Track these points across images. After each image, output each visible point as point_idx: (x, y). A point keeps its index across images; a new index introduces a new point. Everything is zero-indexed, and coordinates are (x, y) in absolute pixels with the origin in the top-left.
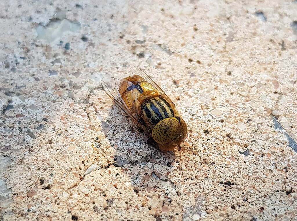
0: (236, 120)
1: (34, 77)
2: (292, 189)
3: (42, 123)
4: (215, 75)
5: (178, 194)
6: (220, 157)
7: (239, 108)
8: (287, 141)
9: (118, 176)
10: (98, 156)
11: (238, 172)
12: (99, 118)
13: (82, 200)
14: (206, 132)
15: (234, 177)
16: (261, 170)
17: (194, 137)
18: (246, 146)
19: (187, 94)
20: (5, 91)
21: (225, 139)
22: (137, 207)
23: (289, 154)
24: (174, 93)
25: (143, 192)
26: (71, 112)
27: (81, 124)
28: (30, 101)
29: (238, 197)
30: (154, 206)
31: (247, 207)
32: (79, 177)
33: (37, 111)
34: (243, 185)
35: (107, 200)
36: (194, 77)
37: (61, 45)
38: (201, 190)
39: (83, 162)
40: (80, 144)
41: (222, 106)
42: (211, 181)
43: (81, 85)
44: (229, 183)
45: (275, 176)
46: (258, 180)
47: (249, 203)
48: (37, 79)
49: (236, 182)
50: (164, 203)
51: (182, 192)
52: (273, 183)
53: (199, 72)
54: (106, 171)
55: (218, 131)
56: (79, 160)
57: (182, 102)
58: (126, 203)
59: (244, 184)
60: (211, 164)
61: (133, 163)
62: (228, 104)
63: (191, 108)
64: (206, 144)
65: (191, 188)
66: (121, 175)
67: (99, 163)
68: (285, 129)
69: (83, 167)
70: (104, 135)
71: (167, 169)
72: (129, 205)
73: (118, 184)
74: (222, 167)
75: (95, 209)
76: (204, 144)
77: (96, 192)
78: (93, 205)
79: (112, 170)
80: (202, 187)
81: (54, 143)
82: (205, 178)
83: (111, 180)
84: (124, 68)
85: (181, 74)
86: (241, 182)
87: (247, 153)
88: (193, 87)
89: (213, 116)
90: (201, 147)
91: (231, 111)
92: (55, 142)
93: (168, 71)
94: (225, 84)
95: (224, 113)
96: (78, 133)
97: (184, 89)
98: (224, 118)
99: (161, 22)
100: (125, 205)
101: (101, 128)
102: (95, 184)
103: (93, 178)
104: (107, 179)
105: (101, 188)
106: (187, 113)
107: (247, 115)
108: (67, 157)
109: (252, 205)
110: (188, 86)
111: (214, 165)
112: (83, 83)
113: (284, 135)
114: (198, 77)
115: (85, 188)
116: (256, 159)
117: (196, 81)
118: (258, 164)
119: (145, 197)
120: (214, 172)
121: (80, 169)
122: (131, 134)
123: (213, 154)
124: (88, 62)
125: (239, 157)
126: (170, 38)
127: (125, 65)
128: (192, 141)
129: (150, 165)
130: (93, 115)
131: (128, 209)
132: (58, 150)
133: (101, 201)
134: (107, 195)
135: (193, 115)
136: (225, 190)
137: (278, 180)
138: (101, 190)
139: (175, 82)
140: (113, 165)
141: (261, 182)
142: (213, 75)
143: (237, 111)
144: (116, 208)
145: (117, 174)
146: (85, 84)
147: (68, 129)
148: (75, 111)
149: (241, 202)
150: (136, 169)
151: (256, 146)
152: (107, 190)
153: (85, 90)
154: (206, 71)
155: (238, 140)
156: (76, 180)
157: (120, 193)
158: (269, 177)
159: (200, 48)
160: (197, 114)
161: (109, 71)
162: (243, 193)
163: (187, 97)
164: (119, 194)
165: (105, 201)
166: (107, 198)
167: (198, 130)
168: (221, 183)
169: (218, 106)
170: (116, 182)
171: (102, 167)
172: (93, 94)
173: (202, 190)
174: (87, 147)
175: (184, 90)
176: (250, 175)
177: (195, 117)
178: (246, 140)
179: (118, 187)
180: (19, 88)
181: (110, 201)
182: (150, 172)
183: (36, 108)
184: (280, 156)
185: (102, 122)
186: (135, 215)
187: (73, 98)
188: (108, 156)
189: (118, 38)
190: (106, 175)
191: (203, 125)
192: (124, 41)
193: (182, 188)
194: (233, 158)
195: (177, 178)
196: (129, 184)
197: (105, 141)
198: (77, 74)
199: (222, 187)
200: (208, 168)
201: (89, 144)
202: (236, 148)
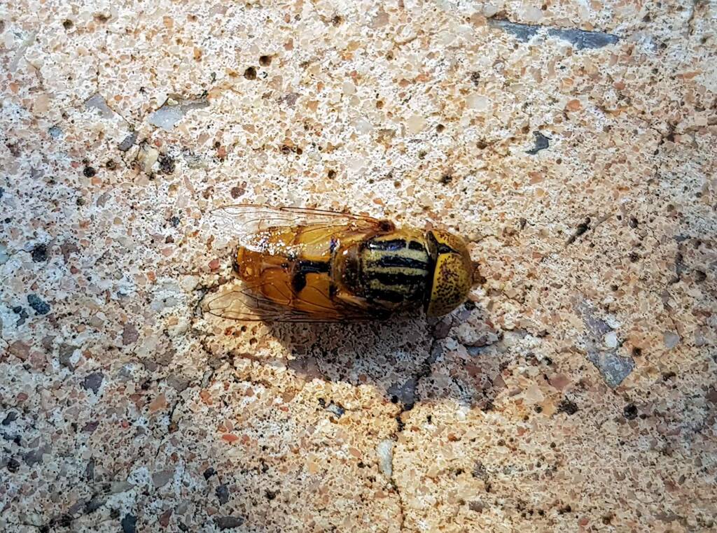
0: (458, 103)
1: (80, 427)
2: (669, 123)
3: (215, 486)
4: (321, 53)
5: (544, 335)
6: (516, 199)
7: (433, 71)
8: (566, 43)
9: (433, 419)
10: (366, 427)
11: (572, 192)
12: (276, 365)
13: (442, 520)
14: (446, 180)
15: (576, 206)
16: (596, 147)
17: (443, 215)
18: (526, 129)
19: (332, 149)
20: (81, 511)
21: (484, 156)
22: (522, 431)
23: (596, 65)
24: (312, 172)
25: (498, 397)
26: (224, 410)
27: (266, 411)
28: (142, 473)
29: (621, 233)
30: (540, 397)
31: (650, 233)
32: (386, 493)
33: (177, 477)
34: (603, 205)
35: (474, 476)
36: (299, 100)
37: (24, 316)
38: (563, 290)
39: (361, 465)
40: (314, 441)
41: (406, 101)
42: (556, 256)
43: (166, 345)
44: (583, 228)
45: (623, 130)
46: (612, 170)
47: (645, 222)
48: (91, 426)
49: (588, 213)
50: (546, 377)
51: (543, 327)
52: (636, 149)
53: (295, 81)
54: (406, 433)
55: (458, 158)
56: (350, 469)
57: (344, 172)
58: (501, 443)
59: (603, 202)
60: (522, 228)
61: (426, 371)
62: (410, 85)
63: (370, 169)
64: (472, 203)
65: (549, 304)
66: (437, 413)
67: (381, 435)
68: (539, 23)
69: (372, 473)
70: (322, 383)
71: (479, 318)
72: (507, 442)
73: (452, 432)
74: (542, 212)
75: (477, 508)
76: (471, 207)
77: (443, 483)
78: (467, 507)
79: (414, 421)
80: (558, 282)
81: (278, 492)
82: (542, 261)
83: (435, 439)
84: (179, 226)
85: (272, 122)
86: (595, 204)
87: (543, 142)
88: (322, 123)
89: (418, 137)
90: (473, 217)
91: (430, 92)
92: (277, 488)
93: (249, 142)
94: (357, 53)
95: (425, 110)
96: (284, 429)
97: (314, 145)
98: (437, 120)
99: (102, 55)
100: (504, 450)
101: (302, 376)
102: (423, 475)
103: (408, 469)
104: (429, 446)
105: (442, 469)
106: (376, 183)
107: (461, 72)
108: (330, 488)
109: (651, 221)
110: (313, 131)
111: (528, 225)
112: (164, 337)
113: (550, 39)
114: (306, 92)
115: (420, 498)
116: (567, 134)
117: (313, 105)
118: (580, 141)
119: (511, 402)
120: (542, 234)
121: (372, 479)
122: (356, 329)
123: (503, 207)
124: (111, 290)
125: (543, 164)
126: (163, 70)
127: (174, 221)
128: (448, 224)
129: (450, 343)
130: (260, 372)
131: (514, 449)
132: (299, 493)
133: (467, 488)
134: (461, 467)
135: (390, 176)
136: (592, 245)
137: (636, 132)
138: (444, 472)
139: (285, 149)
140: (404, 414)
141: (619, 165)
142: (319, 56)
143: (438, 80)
144: (498, 470)
145: (429, 418)
146: (168, 336)
147: (261, 442)
148: (226, 400)
149: (633, 235)
150: (441, 373)
151: (539, 112)
152: (451, 461)
153: (185, 347)
154: (299, 63)
155: (505, 135)
156: (391, 503)
157: (474, 440)
158: (619, 142)
159: (230, 26)
160: (393, 165)
161: (168, 263)
162: (619, 218)
163: (338, 152)
164: (474, 444)
165: (472, 480)
166: (468, 472)
167: (432, 195)
168: (572, 240)
169: (400, 109)
170: (446, 431)
171: (394, 436)
172: (204, 336)
173: (565, 286)
174: (330, 435)
175: (317, 147)
176: (592, 174)
177: (397, 174)
178: (515, 121)
179: (458, 436)
180: (89, 476)
181: (479, 471)
182: (463, 354)
183: (168, 474)
184: (590, 85)
185: (289, 365)
186: (535, 445)
187: (189, 384)
188: (378, 407)
189: (87, 183)
190: (419, 440)
191: (425, 174)
192: (103, 174)
193: (536, 320)
194: (535, 177)
195: (511, 313)
196: (463, 412)
197: (340, 390)
198: (130, 334)
199: (581, 246)
200: (525, 241)
201: (325, 426)
202: (518, 152)
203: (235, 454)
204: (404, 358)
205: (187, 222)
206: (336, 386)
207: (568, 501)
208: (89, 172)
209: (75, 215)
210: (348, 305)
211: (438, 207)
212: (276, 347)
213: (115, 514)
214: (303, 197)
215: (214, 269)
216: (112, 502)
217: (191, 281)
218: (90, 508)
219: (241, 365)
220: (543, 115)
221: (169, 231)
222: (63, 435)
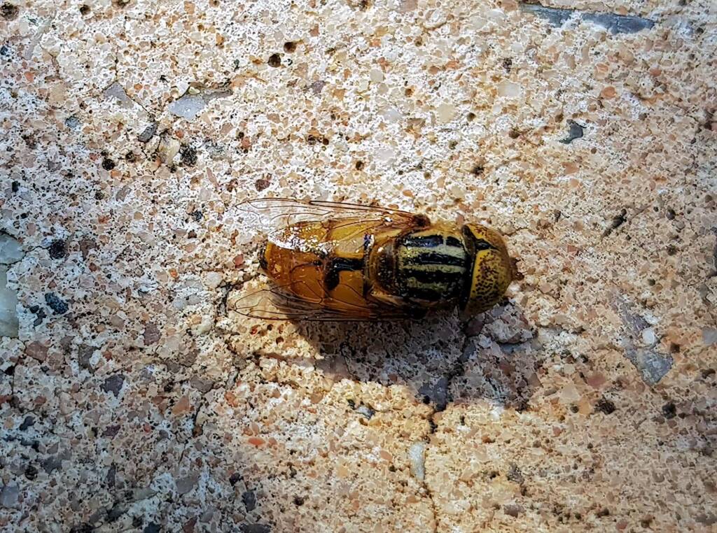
0: (489, 90)
1: (100, 432)
2: (706, 110)
3: (241, 492)
4: (348, 39)
5: (580, 331)
6: (549, 190)
7: (463, 57)
8: (600, 28)
9: (467, 420)
10: (396, 428)
11: (607, 183)
12: (304, 365)
13: (476, 525)
14: (478, 171)
15: (612, 197)
16: (631, 136)
17: (475, 208)
18: (560, 118)
19: (360, 139)
20: (102, 520)
21: (517, 145)
22: (558, 432)
23: (632, 51)
24: (339, 164)
25: (534, 396)
26: (250, 412)
27: (294, 413)
28: (166, 479)
29: (658, 225)
30: (577, 397)
31: (688, 225)
32: (418, 498)
33: (202, 483)
34: (639, 196)
35: (509, 479)
36: (325, 88)
37: (42, 316)
38: (600, 284)
39: (393, 469)
40: (344, 444)
41: (436, 88)
42: (591, 250)
43: (189, 345)
44: (619, 220)
45: (659, 118)
46: (648, 159)
47: (682, 214)
48: (112, 431)
49: (624, 204)
50: (582, 376)
51: (579, 323)
52: (673, 138)
53: (321, 68)
54: (439, 435)
55: (490, 147)
56: (380, 473)
57: (372, 163)
58: (537, 445)
59: (639, 193)
60: (557, 220)
61: (459, 370)
62: (439, 73)
63: (400, 159)
64: (505, 194)
65: (585, 299)
66: (470, 414)
67: (413, 437)
68: (573, 7)
69: (404, 476)
70: (351, 383)
71: (512, 315)
72: (543, 443)
73: (486, 433)
74: (577, 204)
75: (513, 513)
76: (504, 199)
77: (477, 486)
78: (502, 511)
79: (446, 422)
80: (594, 276)
81: (307, 498)
82: (577, 255)
83: (469, 441)
84: (202, 220)
85: (297, 111)
86: (631, 195)
87: (577, 131)
88: (350, 112)
89: (448, 126)
90: (505, 209)
91: (461, 80)
92: (305, 493)
93: (274, 132)
94: (385, 38)
95: (456, 98)
96: (312, 432)
97: (341, 135)
98: (468, 108)
99: (121, 43)
100: (540, 452)
101: (330, 376)
102: (457, 478)
103: (441, 472)
104: (462, 448)
105: (476, 472)
106: (405, 174)
107: (492, 58)
108: (360, 493)
109: (689, 212)
110: (340, 121)
111: (562, 217)
112: (187, 337)
113: (584, 24)
114: (332, 80)
115: (454, 502)
116: (602, 122)
117: (340, 93)
118: (615, 129)
119: (546, 401)
120: (577, 226)
121: (404, 484)
122: (386, 327)
123: (537, 199)
124: (132, 288)
125: (577, 154)
126: (185, 57)
127: (197, 216)
128: (481, 217)
129: (484, 341)
130: (287, 372)
131: (551, 451)
132: (329, 499)
133: (502, 491)
134: (495, 470)
135: (420, 167)
136: (629, 238)
137: (673, 120)
138: (478, 475)
139: (311, 140)
140: (437, 415)
141: (655, 155)
142: (346, 43)
143: (468, 66)
144: (534, 472)
145: (463, 419)
146: (191, 335)
147: (289, 446)
148: (252, 401)
149: (670, 227)
150: (474, 372)
151: (573, 100)
152: (485, 464)
153: (209, 347)
154: (325, 49)
155: (538, 123)
156: (423, 508)
157: (509, 442)
158: (655, 130)
159: (253, 11)
160: (423, 155)
161: (191, 259)
162: (656, 209)
163: (366, 143)
164: (508, 446)
165: (507, 483)
166: (502, 475)
167: (463, 187)
168: (608, 233)
169: (430, 97)
170: (479, 432)
171: (426, 439)
172: (229, 335)
173: (600, 281)
174: (360, 438)
175: (344, 137)
176: (628, 163)
177: (427, 165)
178: (548, 109)
179: (492, 437)
180: (111, 483)
181: (515, 474)
182: (497, 352)
183: (193, 480)
184: (625, 72)
185: (317, 365)
186: (571, 447)
187: (213, 386)
188: (410, 408)
189: (106, 176)
190: (452, 442)
191: (456, 165)
192: (123, 167)
193: (572, 317)
194: (569, 167)
195: (546, 309)
196: (497, 412)
197: (369, 390)
198: (151, 334)
199: (617, 239)
200: (561, 234)
201: (355, 428)
202: (552, 141)
203: (261, 458)
204: (436, 357)
205: (211, 216)
206: (366, 387)
207: (606, 504)
208: (109, 165)
209: (94, 209)
210: (381, 304)
211: (470, 198)
212: (303, 347)
213: (137, 522)
214: (330, 190)
215: (239, 265)
216: (134, 510)
217: (214, 278)
218: (112, 517)
219: (269, 365)
220: (577, 103)
221: (192, 226)
222: (83, 440)
